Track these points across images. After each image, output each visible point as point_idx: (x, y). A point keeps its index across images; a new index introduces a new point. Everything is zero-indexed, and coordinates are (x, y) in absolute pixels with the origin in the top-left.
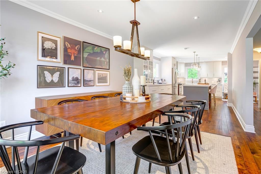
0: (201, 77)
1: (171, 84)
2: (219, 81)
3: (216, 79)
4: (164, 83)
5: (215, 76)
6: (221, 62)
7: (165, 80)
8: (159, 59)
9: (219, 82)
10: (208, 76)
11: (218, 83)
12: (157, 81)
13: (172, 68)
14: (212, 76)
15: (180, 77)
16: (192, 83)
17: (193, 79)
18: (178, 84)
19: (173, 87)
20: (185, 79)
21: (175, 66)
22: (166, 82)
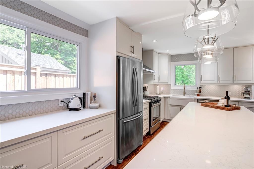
0: (203, 82)
1: (114, 109)
2: (248, 92)
3: (237, 88)
4: (91, 105)
5: (236, 82)
7: (95, 97)
9: (247, 96)
10: (221, 82)
11: (245, 97)
12: (62, 101)
13: (117, 57)
14: (231, 82)
15: (158, 83)
16: (183, 95)
17: (186, 87)
18: (150, 101)
19: (121, 118)
20: (170, 87)
21: (132, 52)
22: (97, 105)
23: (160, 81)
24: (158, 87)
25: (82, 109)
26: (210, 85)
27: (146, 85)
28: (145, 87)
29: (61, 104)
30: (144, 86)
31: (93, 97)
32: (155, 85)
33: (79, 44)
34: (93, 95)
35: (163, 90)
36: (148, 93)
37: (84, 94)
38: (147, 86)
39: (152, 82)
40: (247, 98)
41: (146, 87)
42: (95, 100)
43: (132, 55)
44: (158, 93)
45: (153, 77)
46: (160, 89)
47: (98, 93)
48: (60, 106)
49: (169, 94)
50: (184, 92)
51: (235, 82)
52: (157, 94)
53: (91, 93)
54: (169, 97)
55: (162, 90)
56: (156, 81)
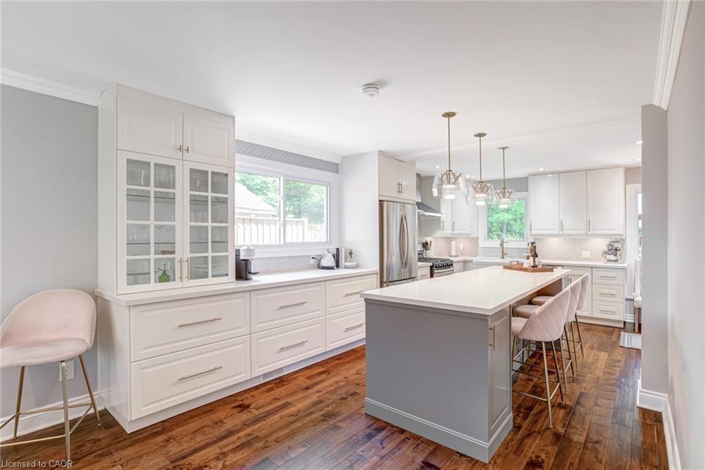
0: (533, 232)
1: (377, 268)
2: (614, 250)
3: (601, 244)
4: (346, 264)
5: (592, 232)
6: (621, 173)
7: (351, 253)
8: (334, 168)
9: (612, 257)
10: (566, 232)
11: (609, 261)
12: (313, 258)
13: (380, 201)
14: (583, 232)
15: (452, 234)
16: (500, 258)
17: (507, 242)
18: (431, 264)
19: (385, 281)
20: (478, 243)
21: (400, 192)
22: (355, 263)
23: (455, 232)
24: (453, 243)
25: (335, 268)
26: (552, 238)
27: (428, 239)
28: (427, 243)
29: (312, 262)
30: (425, 241)
31: (348, 254)
32: (448, 239)
33: (328, 184)
34: (349, 251)
35: (464, 249)
36: (431, 253)
37: (338, 249)
38: (431, 242)
39: (439, 234)
40: (613, 261)
41: (429, 243)
42: (351, 257)
43: (400, 196)
44: (454, 253)
45: (440, 224)
46: (457, 247)
47: (355, 248)
48: (311, 263)
49: (476, 256)
50: (503, 252)
51: (589, 233)
52: (450, 256)
53: (346, 249)
54: (472, 262)
55: (462, 249)
56: (447, 231)
